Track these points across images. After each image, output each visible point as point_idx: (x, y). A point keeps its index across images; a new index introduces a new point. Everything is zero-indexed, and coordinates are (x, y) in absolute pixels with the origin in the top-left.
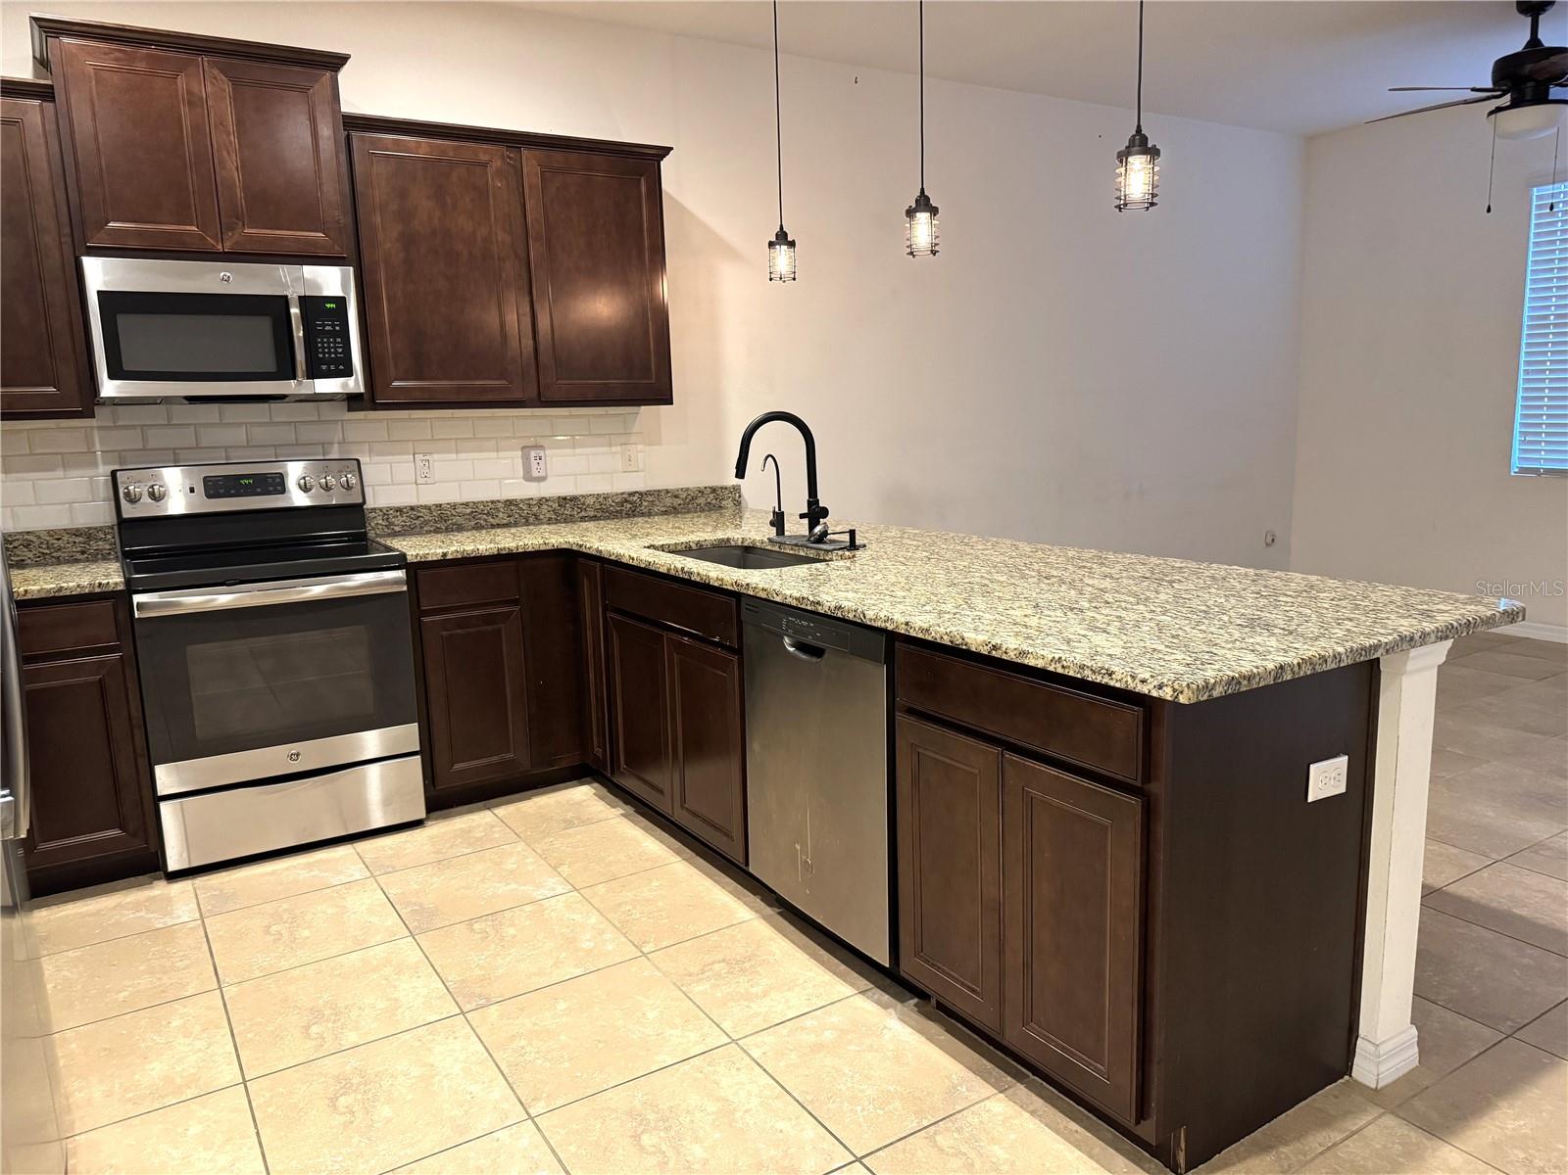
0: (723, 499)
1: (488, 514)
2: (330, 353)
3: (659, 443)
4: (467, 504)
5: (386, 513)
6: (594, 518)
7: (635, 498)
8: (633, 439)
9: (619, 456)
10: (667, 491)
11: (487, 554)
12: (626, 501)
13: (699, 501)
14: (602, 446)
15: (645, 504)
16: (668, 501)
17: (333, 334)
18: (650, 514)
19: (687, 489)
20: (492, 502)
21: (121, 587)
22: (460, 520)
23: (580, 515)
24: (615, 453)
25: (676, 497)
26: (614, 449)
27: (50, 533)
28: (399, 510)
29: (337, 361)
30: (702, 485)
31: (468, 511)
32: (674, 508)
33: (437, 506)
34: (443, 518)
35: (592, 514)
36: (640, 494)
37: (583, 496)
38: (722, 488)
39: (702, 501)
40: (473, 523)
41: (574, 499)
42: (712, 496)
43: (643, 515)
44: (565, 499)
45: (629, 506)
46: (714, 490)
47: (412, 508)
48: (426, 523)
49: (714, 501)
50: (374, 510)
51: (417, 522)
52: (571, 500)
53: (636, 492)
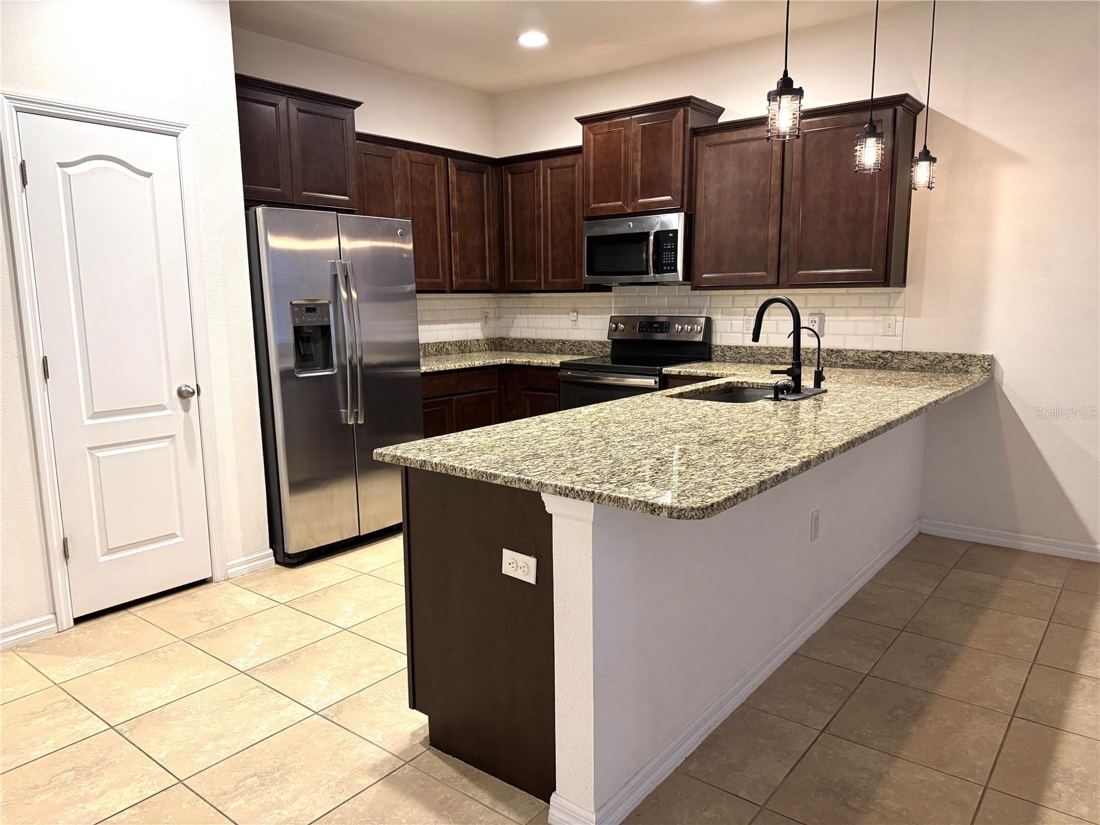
0: (970, 365)
1: (779, 355)
2: (668, 260)
3: (919, 316)
4: (767, 348)
5: (723, 348)
6: (852, 367)
7: (887, 356)
8: (894, 311)
9: (881, 324)
10: (916, 353)
11: (701, 375)
12: (880, 357)
13: (945, 364)
14: (869, 315)
15: (895, 361)
16: (916, 361)
17: (671, 250)
18: (898, 369)
19: (936, 354)
20: (783, 348)
21: (559, 366)
22: (762, 357)
23: (842, 363)
24: (878, 321)
25: (924, 358)
26: (877, 318)
27: (593, 342)
28: (730, 348)
29: (670, 265)
30: (951, 352)
31: (767, 352)
32: (922, 367)
33: (750, 347)
34: (752, 355)
35: (851, 363)
36: (893, 353)
37: (846, 350)
38: (970, 356)
39: (949, 364)
40: (769, 360)
41: (839, 351)
42: (959, 361)
43: (893, 369)
44: (832, 351)
45: (881, 361)
46: (962, 357)
47: (737, 347)
48: (743, 356)
49: (961, 366)
50: (717, 346)
51: (738, 356)
52: (836, 352)
53: (889, 351)
